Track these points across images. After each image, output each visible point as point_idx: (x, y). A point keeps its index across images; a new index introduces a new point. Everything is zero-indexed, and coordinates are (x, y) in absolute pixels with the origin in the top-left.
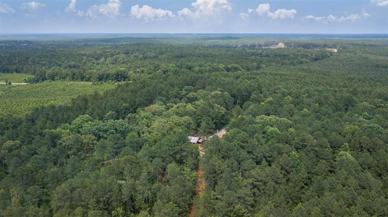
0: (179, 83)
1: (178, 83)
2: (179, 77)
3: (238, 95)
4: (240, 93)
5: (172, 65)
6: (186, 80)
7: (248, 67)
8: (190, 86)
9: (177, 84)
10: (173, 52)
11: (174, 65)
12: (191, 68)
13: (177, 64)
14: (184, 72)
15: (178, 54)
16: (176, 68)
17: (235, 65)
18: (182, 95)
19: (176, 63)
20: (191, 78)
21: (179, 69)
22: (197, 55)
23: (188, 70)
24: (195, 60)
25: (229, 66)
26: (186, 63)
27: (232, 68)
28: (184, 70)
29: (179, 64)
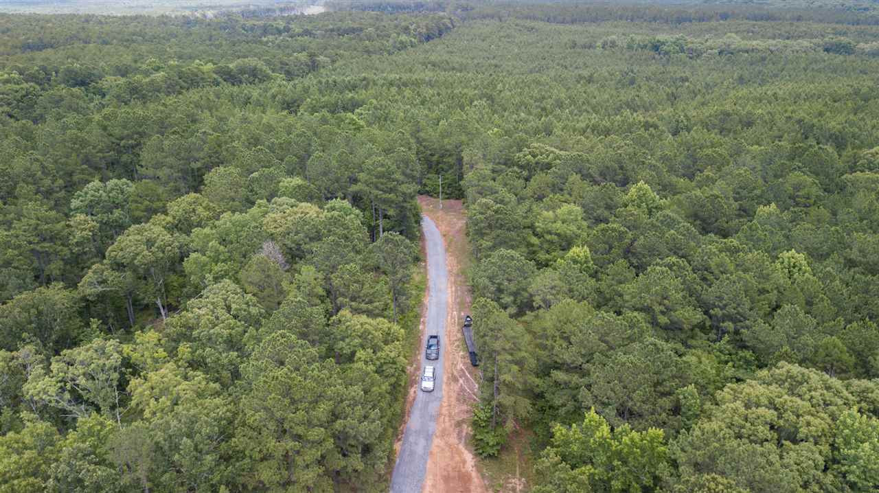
0: (43, 167)
1: (36, 166)
2: (42, 130)
3: (385, 201)
4: (391, 190)
5: (6, 76)
6: (84, 143)
7: (287, 64)
8: (115, 181)
9: (30, 178)
10: (9, 33)
11: (15, 75)
12: (88, 81)
13: (26, 69)
14: (61, 99)
15: (28, 39)
16: (25, 85)
17: (252, 62)
18: (77, 244)
19: (21, 66)
20: (105, 128)
21: (38, 87)
22: (99, 38)
23: (76, 90)
24: (95, 54)
25: (231, 66)
26: (63, 64)
27: (242, 71)
28: (62, 90)
29: (36, 68)
